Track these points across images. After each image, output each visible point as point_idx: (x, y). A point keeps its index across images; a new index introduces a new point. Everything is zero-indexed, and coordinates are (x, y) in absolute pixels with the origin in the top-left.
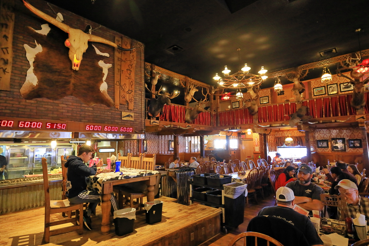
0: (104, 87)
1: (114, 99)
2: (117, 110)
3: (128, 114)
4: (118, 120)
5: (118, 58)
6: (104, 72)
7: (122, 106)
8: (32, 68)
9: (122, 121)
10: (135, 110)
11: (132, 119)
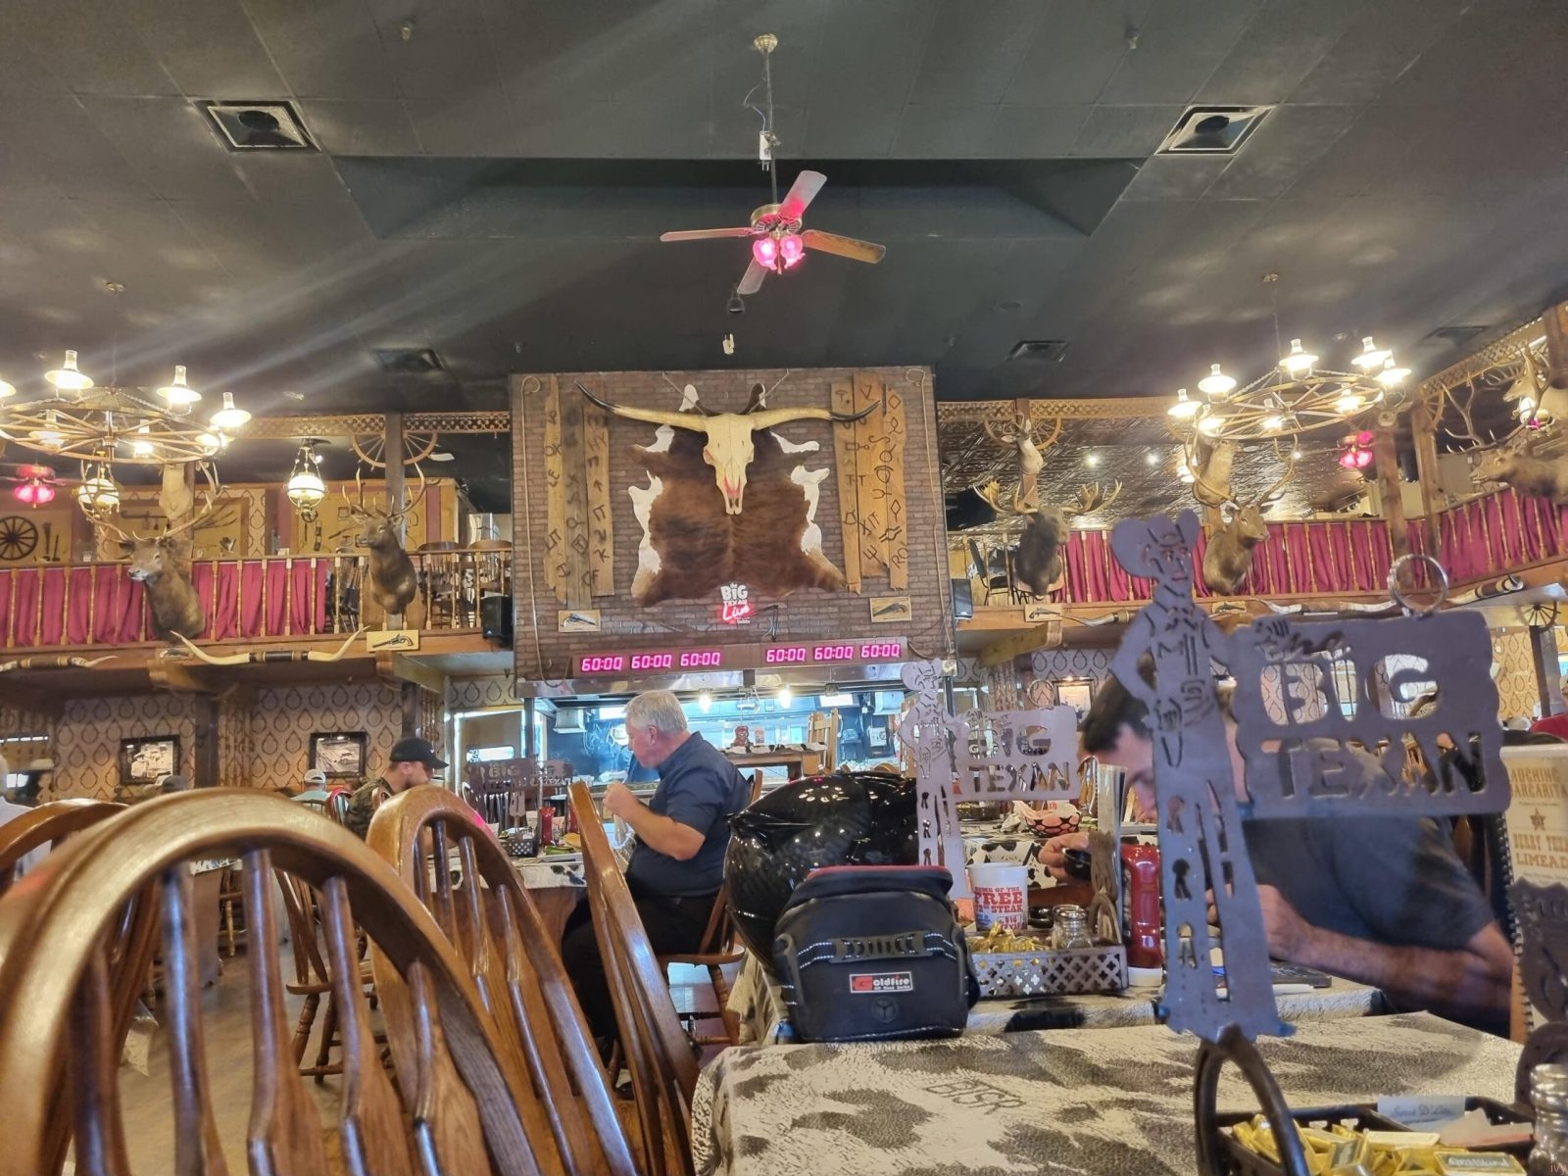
0: (811, 539)
1: (842, 566)
2: (856, 596)
3: (890, 602)
4: (860, 625)
5: (846, 444)
6: (807, 497)
7: (869, 581)
8: (648, 534)
9: (874, 626)
10: (914, 586)
11: (908, 617)
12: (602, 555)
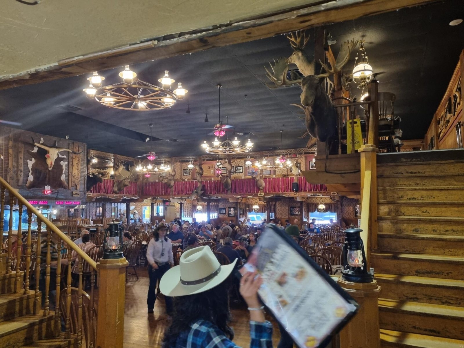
0: (63, 177)
2: (70, 191)
3: (76, 192)
5: (71, 158)
6: (63, 168)
7: (73, 188)
8: (31, 172)
9: (73, 198)
10: (80, 189)
12: (21, 176)
